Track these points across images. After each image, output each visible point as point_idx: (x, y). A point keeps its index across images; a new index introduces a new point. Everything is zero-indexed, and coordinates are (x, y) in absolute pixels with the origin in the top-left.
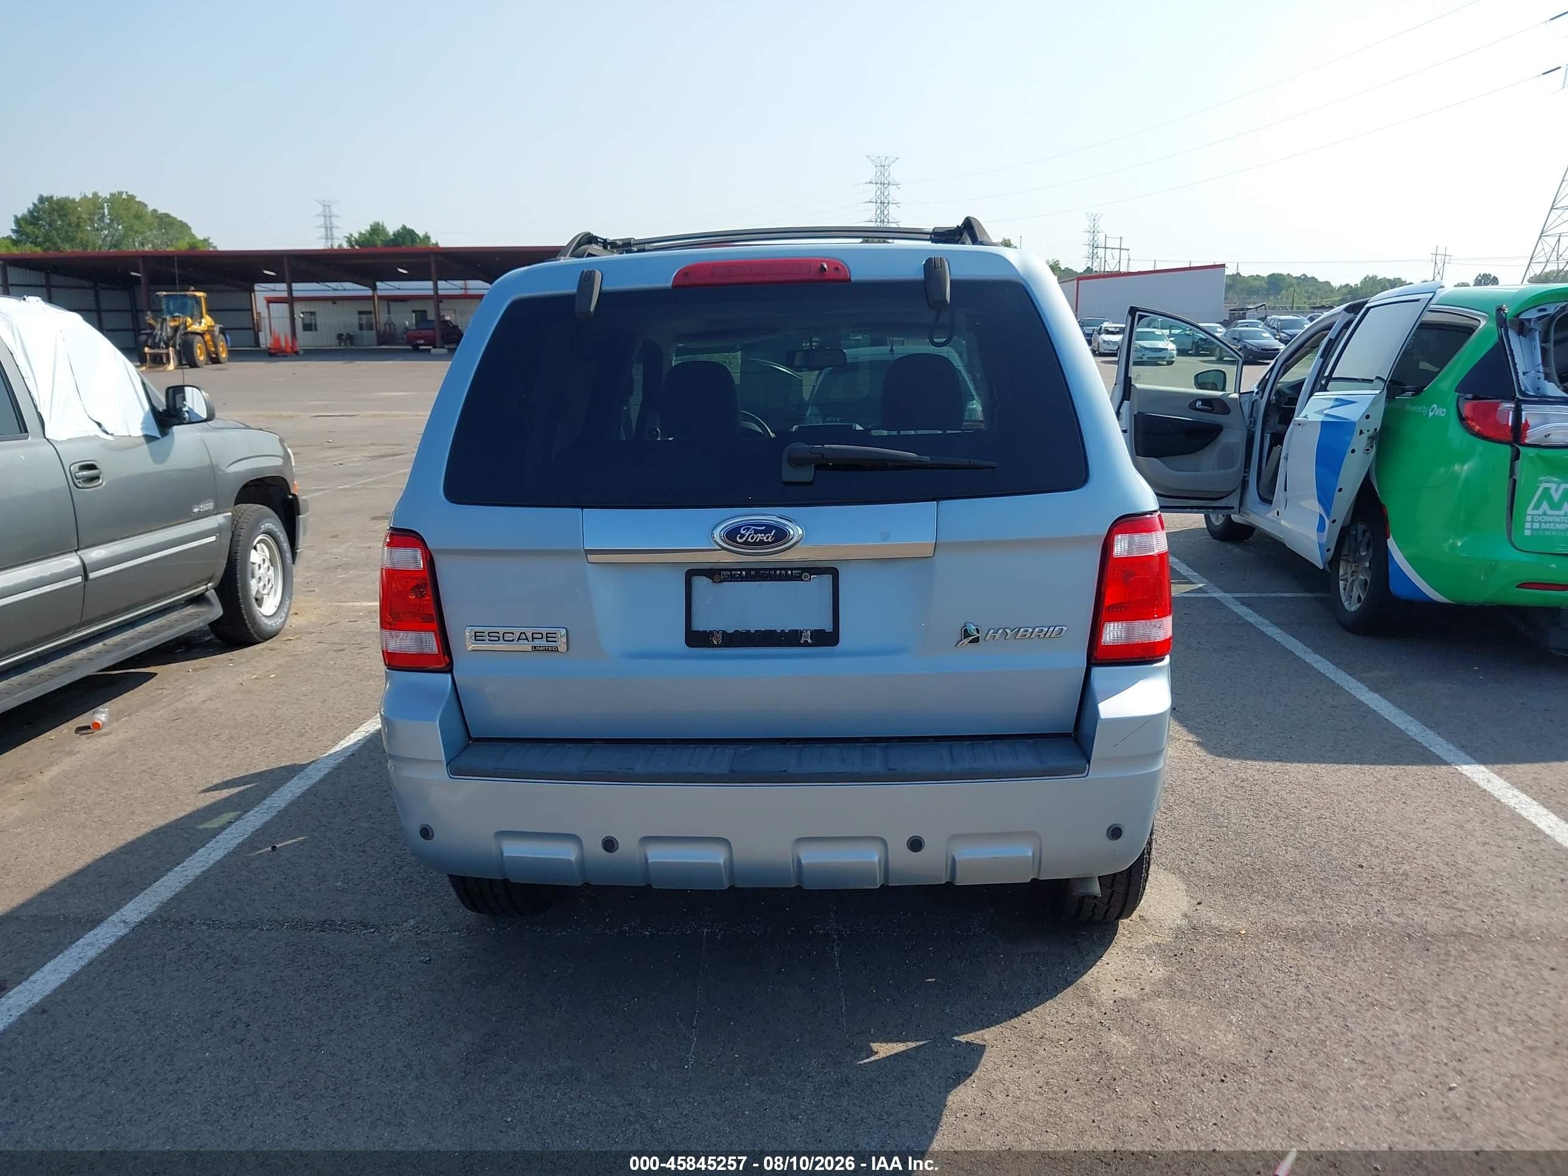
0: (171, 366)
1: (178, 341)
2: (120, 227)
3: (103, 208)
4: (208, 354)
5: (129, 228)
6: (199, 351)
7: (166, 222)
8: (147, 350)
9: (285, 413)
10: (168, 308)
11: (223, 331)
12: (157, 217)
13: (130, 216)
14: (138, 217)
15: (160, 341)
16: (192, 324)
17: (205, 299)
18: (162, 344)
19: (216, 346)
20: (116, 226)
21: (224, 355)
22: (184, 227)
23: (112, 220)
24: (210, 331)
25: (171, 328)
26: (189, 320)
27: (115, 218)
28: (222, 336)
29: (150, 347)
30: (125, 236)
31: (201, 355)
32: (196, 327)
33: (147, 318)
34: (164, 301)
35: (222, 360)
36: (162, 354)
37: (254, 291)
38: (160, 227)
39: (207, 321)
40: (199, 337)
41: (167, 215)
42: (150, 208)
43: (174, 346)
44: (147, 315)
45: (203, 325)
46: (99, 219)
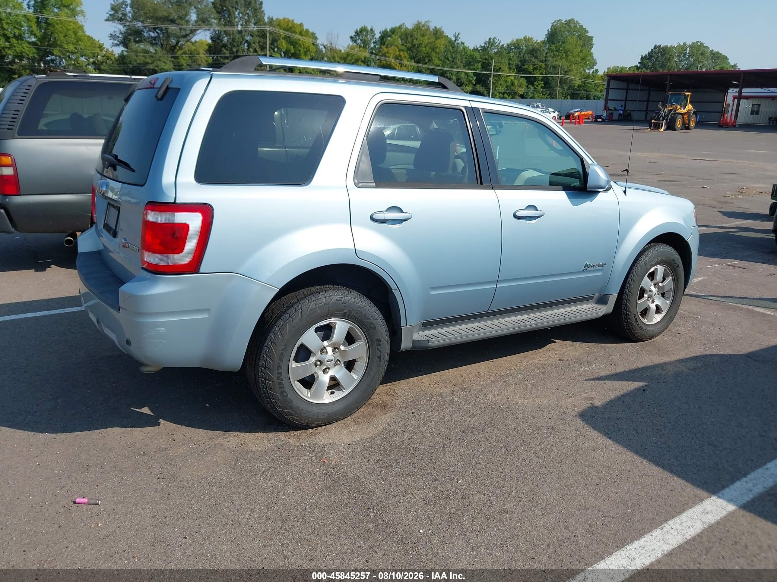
0: (662, 130)
1: (670, 117)
2: (692, 60)
3: (686, 50)
4: (684, 123)
5: (697, 60)
6: (678, 123)
7: (717, 56)
8: (653, 121)
9: (681, 156)
10: (671, 100)
11: (695, 113)
12: (712, 54)
13: (699, 53)
14: (702, 54)
15: (661, 117)
16: (680, 109)
17: (691, 96)
18: (661, 118)
19: (689, 120)
20: (690, 59)
21: (692, 125)
22: (725, 58)
23: (689, 56)
24: (688, 112)
25: (668, 110)
26: (679, 107)
27: (691, 55)
28: (694, 116)
29: (655, 120)
30: (694, 64)
31: (679, 125)
32: (682, 111)
33: (659, 105)
34: (670, 97)
35: (690, 127)
36: (660, 123)
37: (728, 92)
38: (712, 59)
39: (689, 107)
40: (680, 116)
41: (718, 53)
42: (710, 49)
43: (666, 120)
44: (659, 104)
45: (686, 109)
46: (683, 56)
